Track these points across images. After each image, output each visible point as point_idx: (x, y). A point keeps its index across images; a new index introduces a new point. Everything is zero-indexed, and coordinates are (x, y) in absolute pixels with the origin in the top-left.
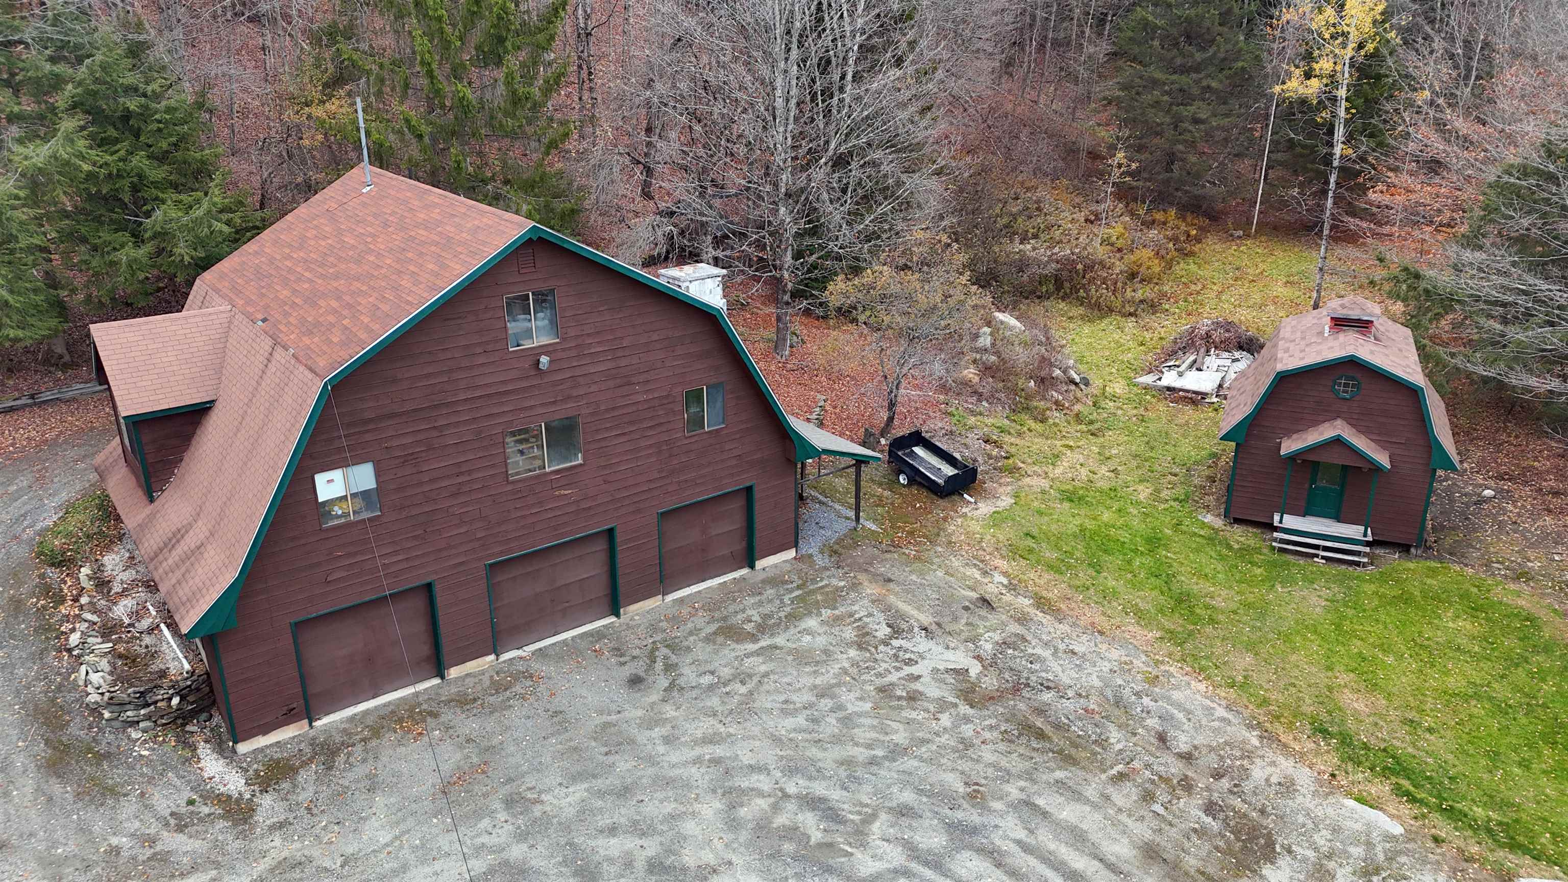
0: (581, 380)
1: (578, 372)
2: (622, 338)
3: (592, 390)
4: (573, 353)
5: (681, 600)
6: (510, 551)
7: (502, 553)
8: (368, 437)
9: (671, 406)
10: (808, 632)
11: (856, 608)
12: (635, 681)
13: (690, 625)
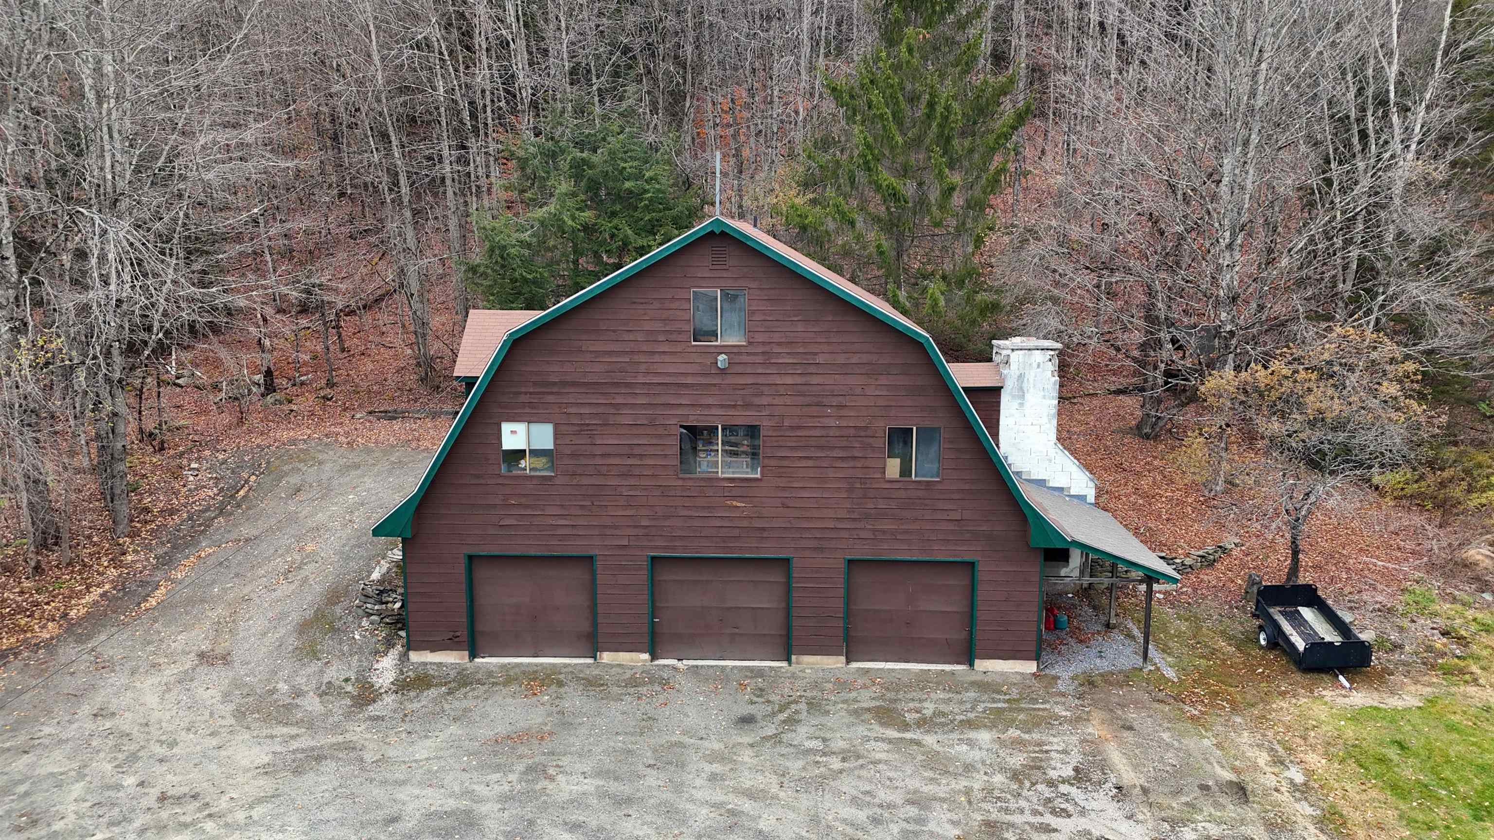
0: (766, 390)
1: (762, 379)
2: (816, 354)
3: (775, 402)
4: (759, 359)
5: (867, 671)
6: (674, 548)
7: (665, 548)
8: (551, 399)
9: (871, 440)
10: (971, 743)
11: (1055, 740)
12: (747, 720)
13: (854, 694)
